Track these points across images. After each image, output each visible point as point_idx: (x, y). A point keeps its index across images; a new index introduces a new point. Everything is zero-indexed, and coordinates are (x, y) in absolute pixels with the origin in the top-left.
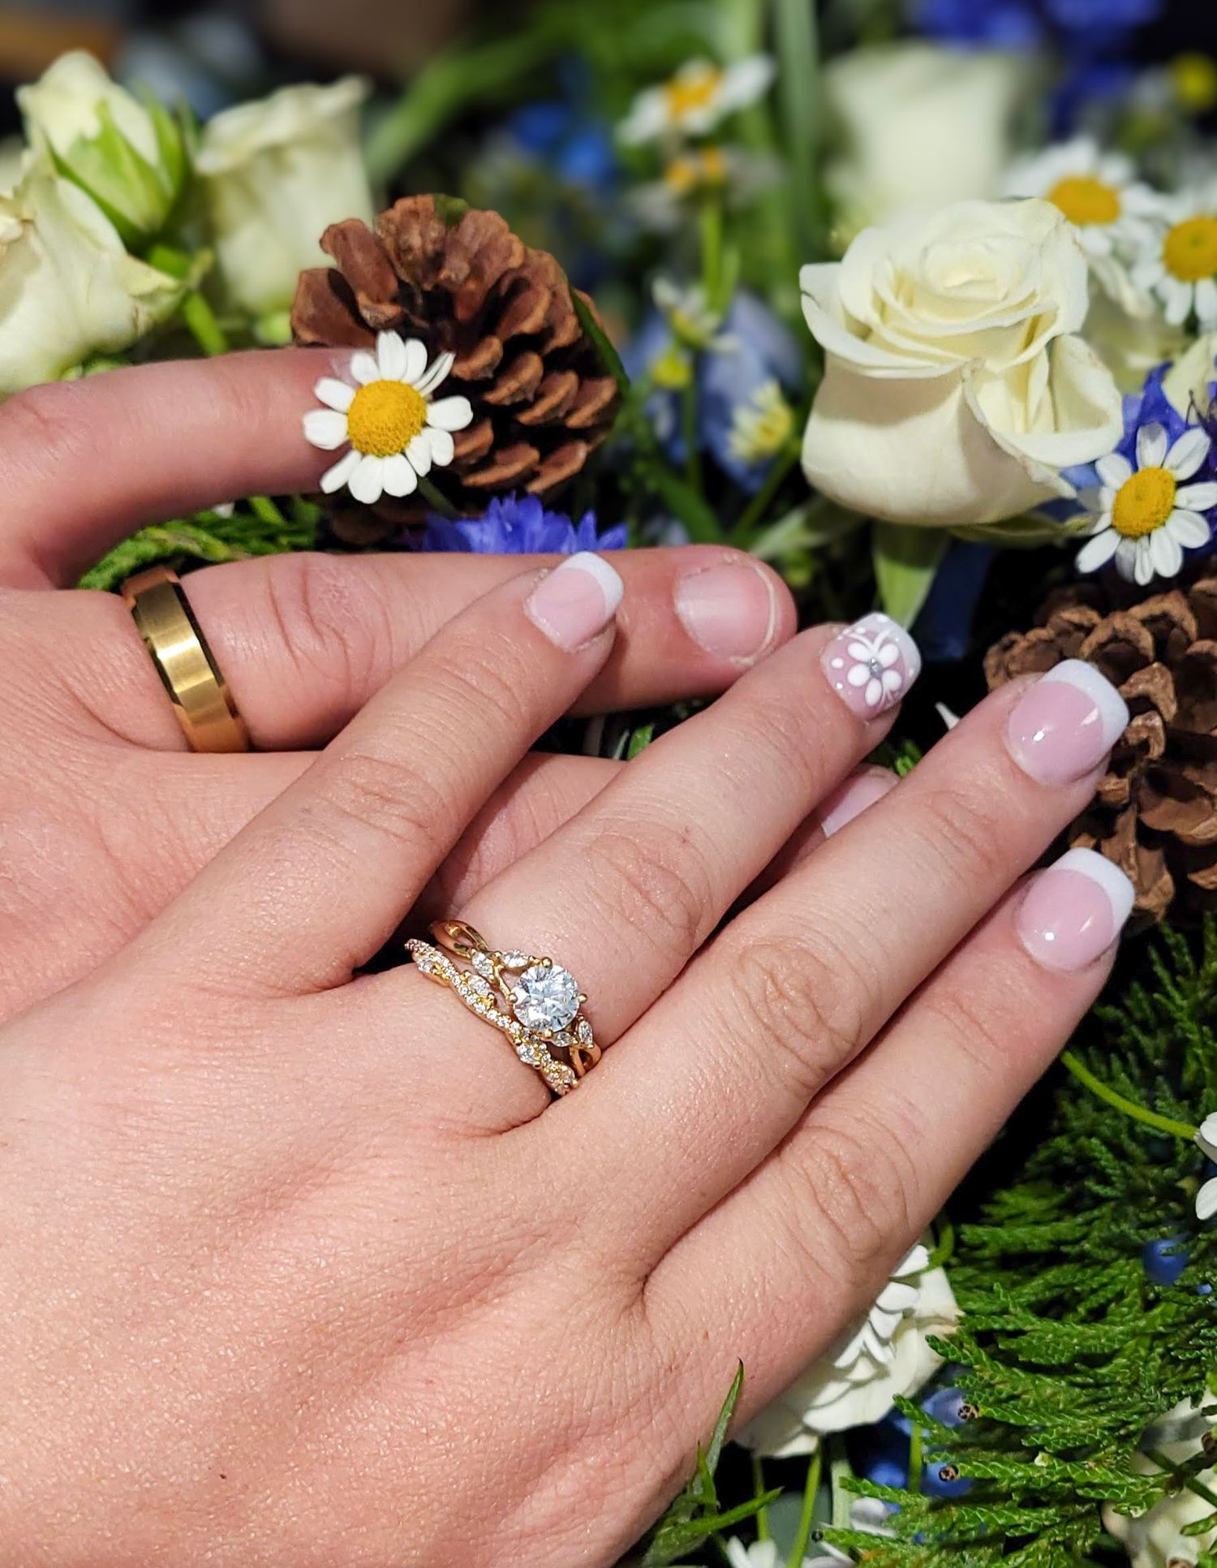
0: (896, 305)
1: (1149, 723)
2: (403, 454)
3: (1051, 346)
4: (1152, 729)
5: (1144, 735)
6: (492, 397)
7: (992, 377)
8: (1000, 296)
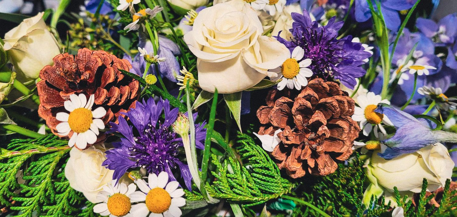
0: (211, 38)
1: (324, 129)
2: (90, 129)
3: (258, 39)
4: (325, 130)
5: (323, 132)
6: (109, 104)
7: (246, 51)
8: (239, 29)
